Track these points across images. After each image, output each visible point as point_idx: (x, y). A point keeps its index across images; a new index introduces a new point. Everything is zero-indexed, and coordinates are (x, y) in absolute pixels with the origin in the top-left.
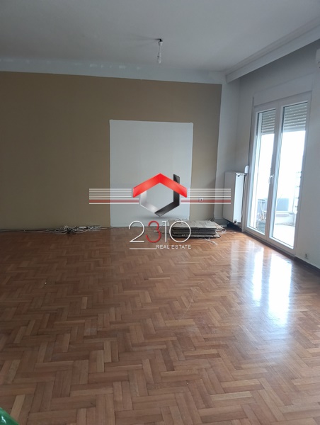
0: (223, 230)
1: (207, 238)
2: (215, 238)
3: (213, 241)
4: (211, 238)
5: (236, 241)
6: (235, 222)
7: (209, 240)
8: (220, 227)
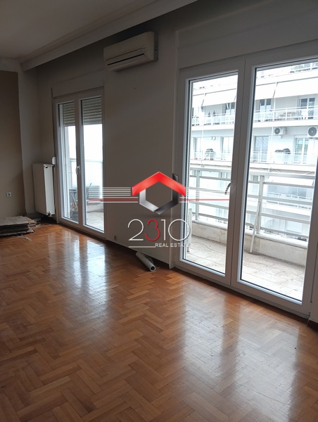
0: (37, 224)
1: (20, 235)
2: (28, 233)
3: (27, 237)
4: (24, 234)
5: (52, 233)
6: (49, 214)
7: (21, 237)
8: (33, 221)
